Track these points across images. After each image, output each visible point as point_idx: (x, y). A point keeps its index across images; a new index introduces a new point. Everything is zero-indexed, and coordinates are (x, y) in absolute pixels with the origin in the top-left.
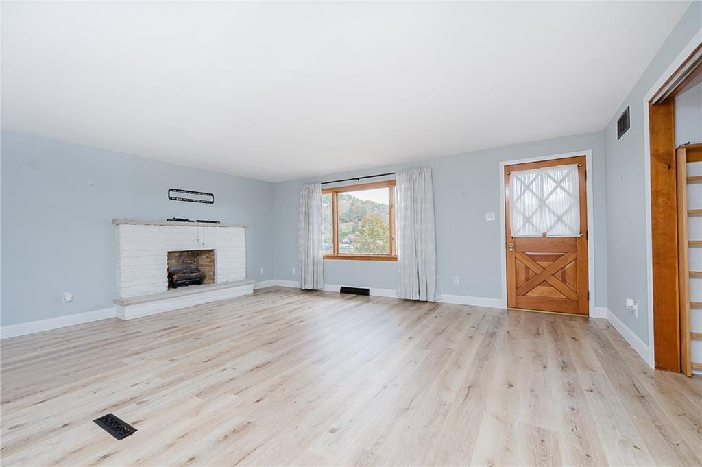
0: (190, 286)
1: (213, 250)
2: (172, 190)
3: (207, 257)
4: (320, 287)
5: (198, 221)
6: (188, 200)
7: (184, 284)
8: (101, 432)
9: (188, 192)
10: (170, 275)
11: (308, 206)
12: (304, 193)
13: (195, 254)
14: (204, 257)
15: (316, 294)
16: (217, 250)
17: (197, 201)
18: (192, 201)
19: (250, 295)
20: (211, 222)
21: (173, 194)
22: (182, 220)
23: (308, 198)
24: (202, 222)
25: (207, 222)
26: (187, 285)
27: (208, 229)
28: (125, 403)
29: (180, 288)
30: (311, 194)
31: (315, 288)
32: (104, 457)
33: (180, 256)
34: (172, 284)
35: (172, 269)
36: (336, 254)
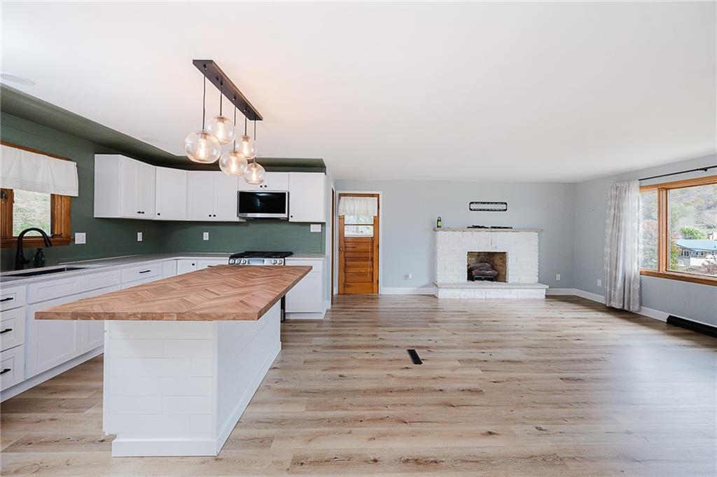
0: (485, 281)
1: (505, 253)
2: (472, 203)
3: (501, 259)
4: (634, 308)
5: (492, 227)
6: (485, 210)
7: (480, 279)
8: (408, 356)
9: (484, 203)
10: (470, 271)
11: (618, 208)
12: (614, 193)
13: (491, 255)
14: (498, 258)
15: (627, 316)
16: (509, 253)
17: (491, 210)
18: (488, 210)
19: (540, 300)
20: (503, 228)
21: (473, 206)
22: (479, 227)
23: (619, 198)
24: (495, 228)
25: (500, 228)
26: (483, 280)
27: (500, 234)
28: (422, 347)
29: (476, 282)
30: (623, 194)
31: (626, 308)
32: (407, 368)
33: (478, 255)
34: (471, 277)
35: (472, 265)
36: (663, 270)
